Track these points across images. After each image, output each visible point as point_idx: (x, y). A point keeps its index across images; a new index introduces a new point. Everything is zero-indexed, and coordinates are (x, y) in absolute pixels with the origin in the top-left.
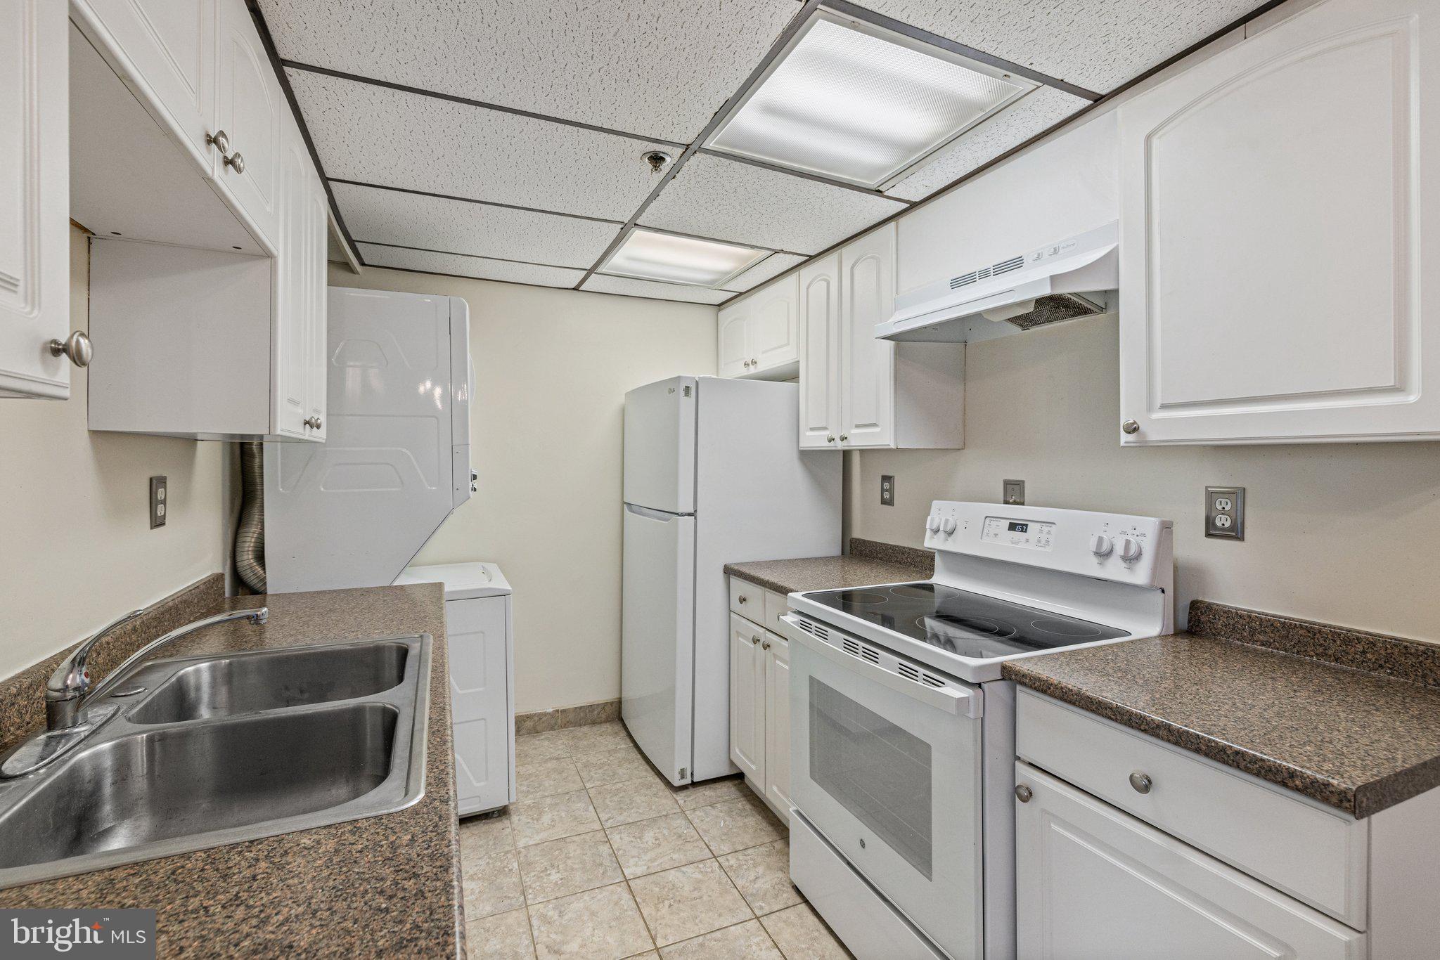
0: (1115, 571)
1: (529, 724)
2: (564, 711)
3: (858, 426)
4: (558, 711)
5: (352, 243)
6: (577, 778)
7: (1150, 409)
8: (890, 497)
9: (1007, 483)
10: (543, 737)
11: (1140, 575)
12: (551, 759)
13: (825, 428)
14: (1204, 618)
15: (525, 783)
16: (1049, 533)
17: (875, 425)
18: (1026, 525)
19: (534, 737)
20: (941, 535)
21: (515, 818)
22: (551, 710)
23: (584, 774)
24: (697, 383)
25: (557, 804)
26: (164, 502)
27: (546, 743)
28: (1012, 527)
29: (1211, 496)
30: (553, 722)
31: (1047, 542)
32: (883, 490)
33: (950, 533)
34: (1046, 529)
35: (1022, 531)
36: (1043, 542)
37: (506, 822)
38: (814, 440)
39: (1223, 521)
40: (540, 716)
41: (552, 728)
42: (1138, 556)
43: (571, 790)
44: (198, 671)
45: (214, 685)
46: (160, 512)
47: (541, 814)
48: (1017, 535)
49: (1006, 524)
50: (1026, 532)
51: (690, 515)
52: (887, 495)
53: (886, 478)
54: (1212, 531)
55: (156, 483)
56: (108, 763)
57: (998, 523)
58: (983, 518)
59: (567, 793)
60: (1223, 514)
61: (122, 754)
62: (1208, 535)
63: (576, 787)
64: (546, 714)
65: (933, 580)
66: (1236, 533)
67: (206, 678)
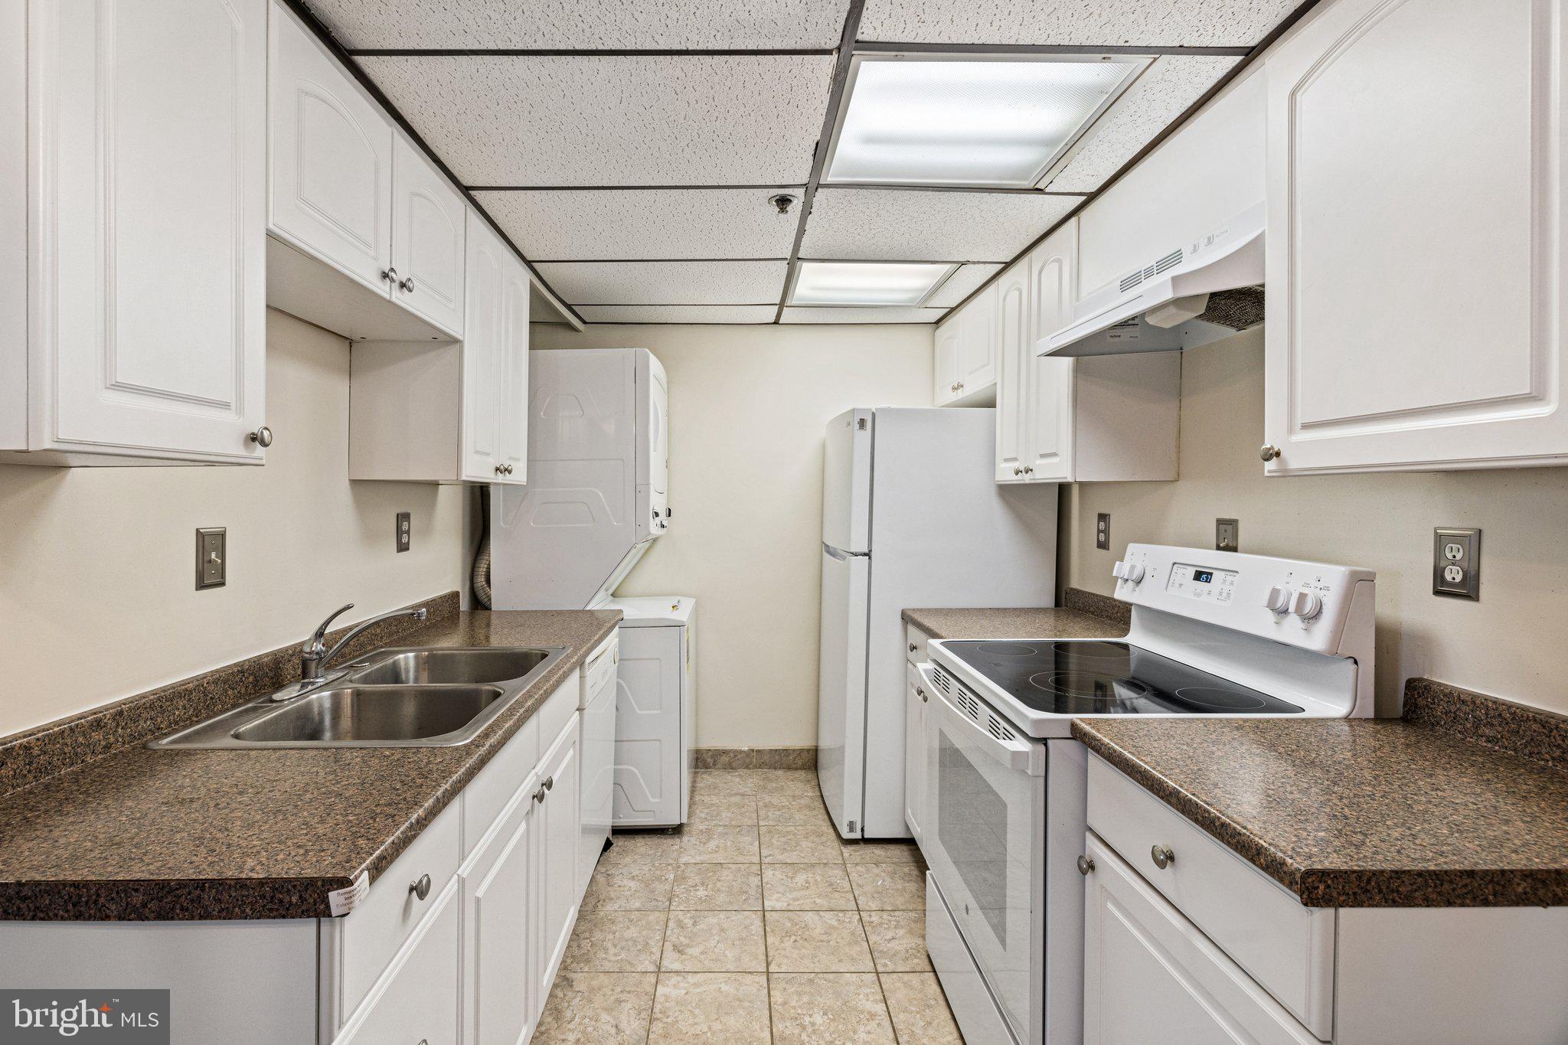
0: (1292, 633)
1: (725, 759)
2: (759, 751)
3: (1042, 456)
4: (753, 750)
5: (569, 307)
6: (754, 815)
7: (1291, 430)
8: (1105, 539)
9: (1220, 522)
10: (737, 774)
11: (1317, 639)
12: (737, 794)
13: (1015, 459)
14: (1421, 702)
15: (705, 811)
16: (1232, 583)
17: (1055, 455)
18: (1211, 574)
19: (729, 772)
20: (1130, 584)
21: (685, 839)
22: (746, 749)
23: (762, 813)
24: (874, 415)
25: (727, 834)
26: (408, 532)
27: (737, 780)
28: (1198, 576)
29: (1440, 541)
30: (748, 760)
31: (1229, 595)
32: (1099, 531)
33: (1139, 582)
34: (1229, 578)
35: (1206, 581)
36: (1224, 595)
37: (677, 841)
38: (1006, 474)
39: (1453, 574)
40: (737, 753)
41: (747, 767)
42: (1317, 615)
43: (745, 824)
44: (406, 658)
45: (417, 670)
46: (405, 539)
47: (708, 840)
48: (1201, 585)
49: (1192, 572)
50: (1209, 582)
51: (865, 554)
52: (1102, 537)
53: (1103, 517)
54: (1442, 588)
55: (403, 517)
56: (327, 704)
57: (1184, 571)
58: (1171, 566)
59: (740, 826)
60: (1453, 564)
61: (336, 699)
62: (1437, 593)
63: (750, 822)
64: (741, 752)
65: (1129, 639)
66: (1468, 590)
67: (412, 663)
